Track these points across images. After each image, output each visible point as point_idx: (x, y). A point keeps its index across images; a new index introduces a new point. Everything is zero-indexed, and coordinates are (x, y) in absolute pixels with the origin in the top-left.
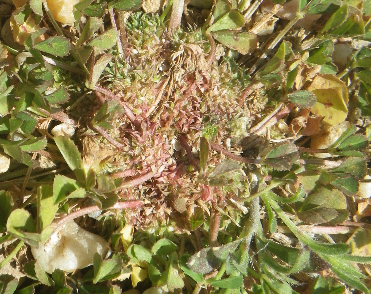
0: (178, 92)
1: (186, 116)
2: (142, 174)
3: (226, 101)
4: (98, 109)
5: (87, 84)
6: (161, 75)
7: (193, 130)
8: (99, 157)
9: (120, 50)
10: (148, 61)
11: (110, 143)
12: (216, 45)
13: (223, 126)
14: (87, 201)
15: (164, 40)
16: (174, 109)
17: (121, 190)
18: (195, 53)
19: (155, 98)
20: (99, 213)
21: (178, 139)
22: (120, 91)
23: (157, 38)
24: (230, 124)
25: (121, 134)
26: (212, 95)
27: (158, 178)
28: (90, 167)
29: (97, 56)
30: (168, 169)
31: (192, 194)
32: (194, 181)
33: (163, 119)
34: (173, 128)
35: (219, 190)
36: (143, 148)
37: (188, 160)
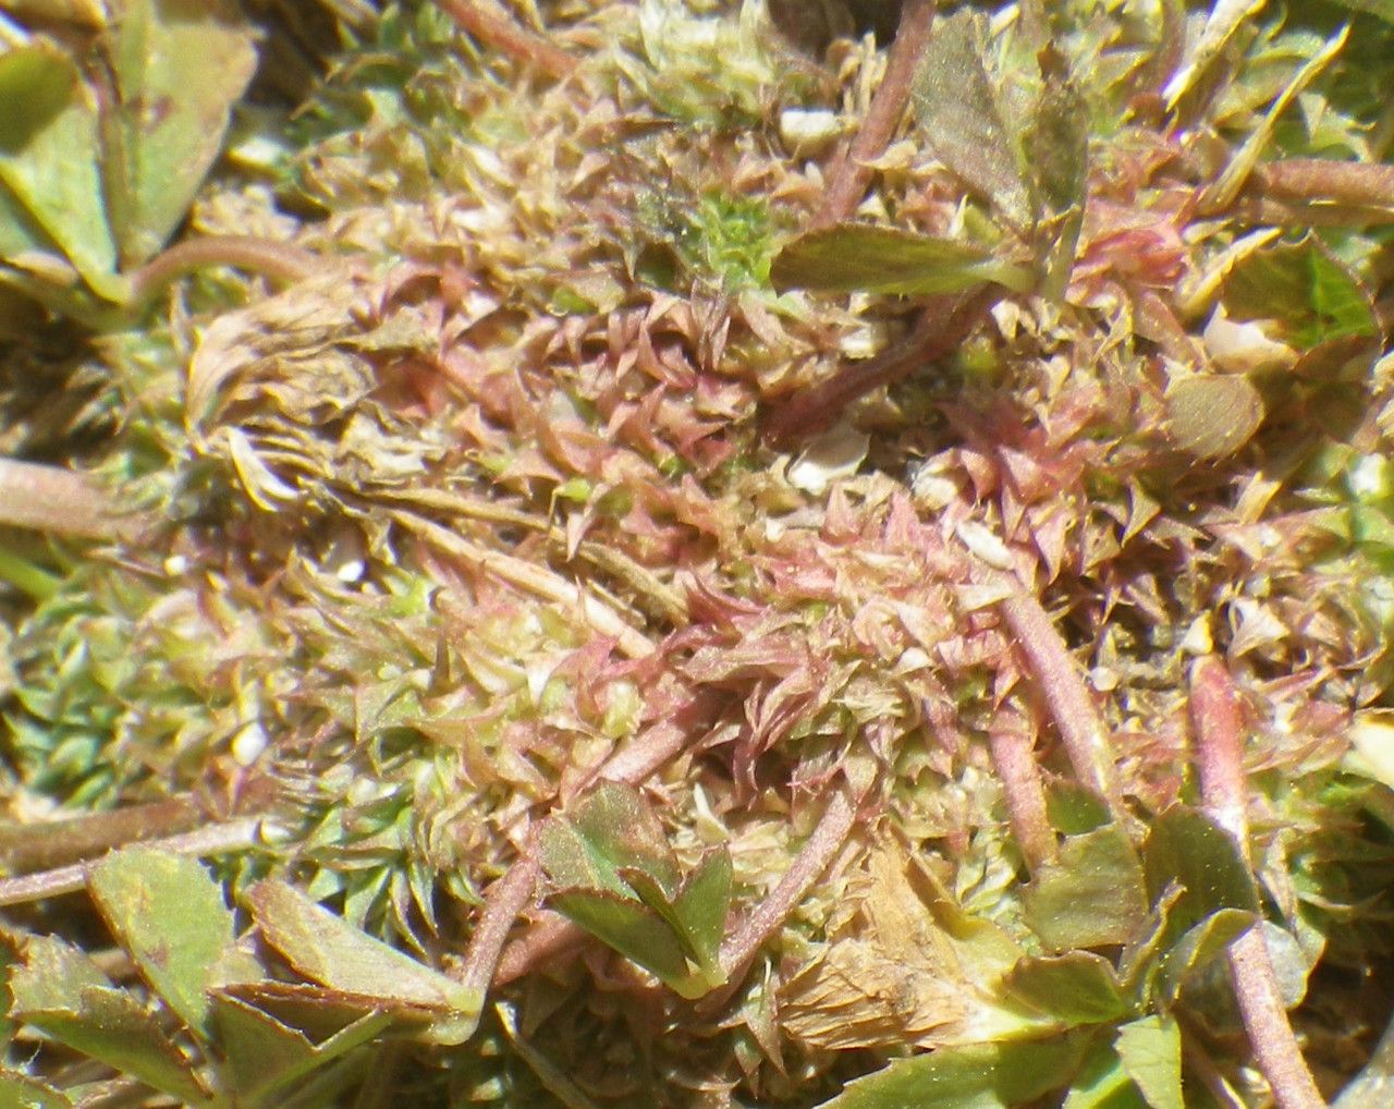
0: (492, 462)
1: (647, 402)
2: (1019, 670)
3: (547, 155)
4: (613, 957)
5: (452, 1033)
6: (389, 571)
7: (731, 353)
8: (918, 941)
9: (239, 834)
10: (307, 654)
11: (823, 877)
12: (199, 234)
13: (703, 158)
14: (1198, 1015)
15: (176, 564)
16: (602, 480)
17: (1128, 799)
18: (244, 357)
19: (532, 603)
20: (1280, 937)
21: (790, 445)
22: (492, 825)
23: (161, 607)
24: (687, 117)
25: (764, 813)
26: (509, 246)
27: (1043, 566)
28: (985, 999)
29: (272, 974)
30: (984, 502)
31: (1145, 346)
32: (1061, 334)
33: (665, 547)
34: (726, 480)
35: (1115, 171)
36: (855, 665)
37: (927, 383)
